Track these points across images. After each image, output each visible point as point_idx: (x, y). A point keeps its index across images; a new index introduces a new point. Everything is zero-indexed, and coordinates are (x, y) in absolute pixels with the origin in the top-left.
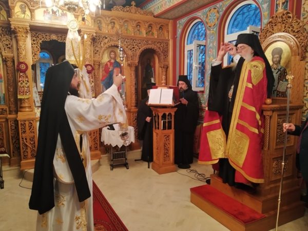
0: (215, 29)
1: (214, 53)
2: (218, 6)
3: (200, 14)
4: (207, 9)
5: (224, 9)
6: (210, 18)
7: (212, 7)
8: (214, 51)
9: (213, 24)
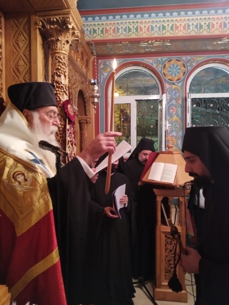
0: (180, 84)
1: (180, 112)
2: (184, 58)
3: (151, 61)
4: (164, 58)
5: (194, 64)
6: (170, 69)
7: (174, 58)
8: (179, 109)
9: (176, 78)
